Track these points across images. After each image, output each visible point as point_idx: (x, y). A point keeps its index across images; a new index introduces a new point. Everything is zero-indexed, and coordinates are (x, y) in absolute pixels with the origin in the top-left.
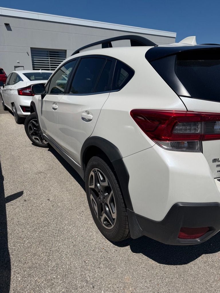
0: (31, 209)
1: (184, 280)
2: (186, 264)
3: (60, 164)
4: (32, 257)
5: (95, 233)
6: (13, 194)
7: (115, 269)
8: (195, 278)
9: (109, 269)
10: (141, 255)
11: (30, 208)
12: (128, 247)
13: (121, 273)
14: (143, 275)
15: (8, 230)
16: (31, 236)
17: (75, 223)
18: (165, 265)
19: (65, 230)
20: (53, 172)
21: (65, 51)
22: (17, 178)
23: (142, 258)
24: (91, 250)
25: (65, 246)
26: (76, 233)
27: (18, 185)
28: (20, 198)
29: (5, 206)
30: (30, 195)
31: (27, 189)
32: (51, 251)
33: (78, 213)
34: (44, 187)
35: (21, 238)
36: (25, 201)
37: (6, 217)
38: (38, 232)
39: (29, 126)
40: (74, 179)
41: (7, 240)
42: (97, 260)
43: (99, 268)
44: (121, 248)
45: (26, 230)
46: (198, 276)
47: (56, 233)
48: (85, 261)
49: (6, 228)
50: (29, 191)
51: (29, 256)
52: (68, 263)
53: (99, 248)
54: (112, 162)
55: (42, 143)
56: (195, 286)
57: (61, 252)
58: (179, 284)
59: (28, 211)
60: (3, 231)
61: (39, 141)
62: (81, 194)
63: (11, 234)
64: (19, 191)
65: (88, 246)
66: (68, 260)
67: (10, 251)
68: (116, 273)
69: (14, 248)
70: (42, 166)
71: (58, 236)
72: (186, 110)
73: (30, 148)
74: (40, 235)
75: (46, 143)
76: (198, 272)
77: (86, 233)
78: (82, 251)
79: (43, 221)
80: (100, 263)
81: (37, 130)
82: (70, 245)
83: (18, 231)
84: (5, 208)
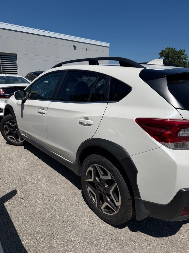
0: (31, 206)
1: (177, 247)
2: (174, 234)
3: (40, 160)
4: (50, 251)
5: (95, 220)
6: (7, 193)
7: (123, 248)
8: (184, 244)
9: (119, 249)
10: (139, 233)
11: (29, 205)
12: (127, 228)
13: (130, 251)
14: (147, 249)
15: (16, 228)
16: (41, 231)
17: (75, 213)
18: (160, 238)
19: (69, 221)
20: (37, 168)
21: (15, 55)
22: (5, 178)
23: (141, 235)
24: (98, 235)
25: (75, 235)
26: (79, 222)
27: (9, 184)
28: (16, 196)
29: (4, 206)
30: (24, 192)
31: (18, 187)
32: (64, 242)
33: (74, 204)
34: (34, 184)
35: (31, 234)
36: (22, 198)
37: (9, 216)
38: (45, 227)
39: (4, 127)
40: (59, 174)
41: (19, 238)
42: (106, 243)
43: (111, 249)
44: (121, 229)
45: (34, 226)
46: (186, 242)
47: (62, 225)
48: (97, 246)
49: (14, 227)
50: (21, 188)
51: (46, 249)
52: (83, 250)
53: (104, 232)
54: (118, 159)
55: (17, 142)
56: (187, 251)
57: (74, 241)
58: (175, 251)
59: (28, 208)
60: (12, 230)
61: (14, 140)
62: (70, 187)
63: (20, 232)
64: (11, 190)
65: (95, 232)
66: (83, 247)
67: (27, 249)
68: (126, 251)
69: (29, 245)
70: (24, 163)
71: (65, 228)
72: (182, 119)
73: (5, 147)
74: (49, 229)
75: (21, 141)
76: (184, 239)
77: (88, 221)
78: (91, 237)
79: (46, 216)
80: (110, 245)
81: (13, 131)
82: (79, 234)
83: (27, 228)
84: (5, 207)
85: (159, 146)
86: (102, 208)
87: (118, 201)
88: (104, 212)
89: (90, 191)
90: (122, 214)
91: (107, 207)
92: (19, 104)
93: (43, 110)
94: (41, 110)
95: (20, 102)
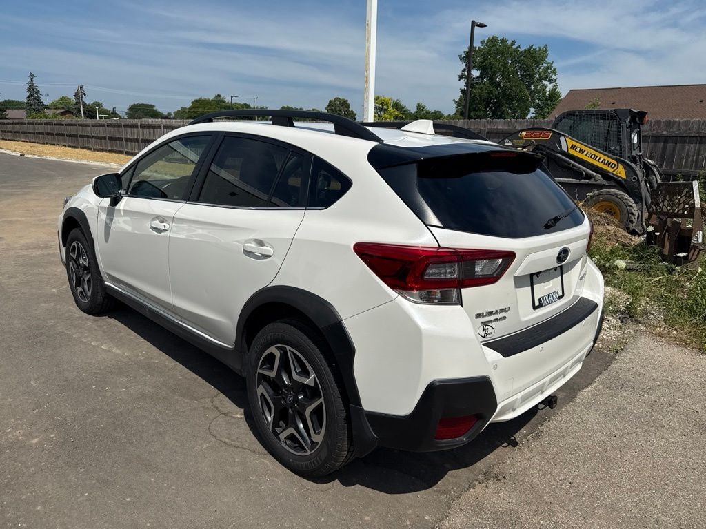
85: (392, 298)
86: (283, 436)
87: (318, 433)
88: (284, 445)
89: (262, 395)
90: (321, 460)
91: (291, 437)
92: (103, 208)
93: (163, 222)
94: (156, 223)
95: (107, 201)
